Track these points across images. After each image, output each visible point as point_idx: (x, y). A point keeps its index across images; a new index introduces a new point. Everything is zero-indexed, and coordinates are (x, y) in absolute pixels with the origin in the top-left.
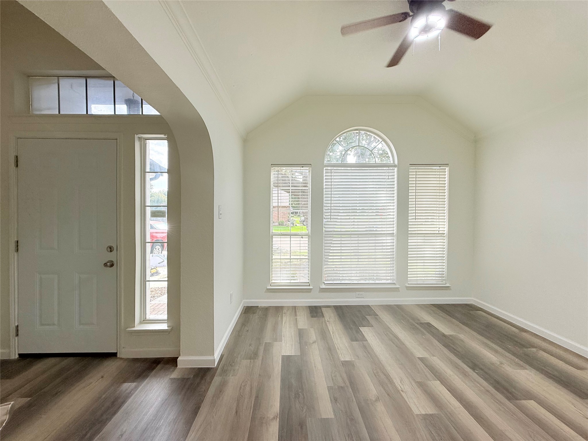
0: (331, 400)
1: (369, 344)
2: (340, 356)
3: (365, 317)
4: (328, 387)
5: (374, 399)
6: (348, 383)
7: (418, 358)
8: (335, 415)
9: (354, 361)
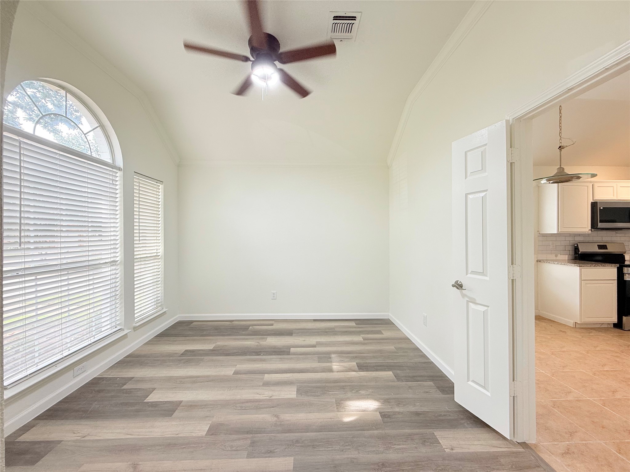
0: (269, 457)
1: (188, 402)
2: (194, 435)
3: (124, 389)
4: (247, 458)
5: (275, 419)
6: (250, 436)
7: (233, 374)
8: (290, 456)
9: (212, 422)
